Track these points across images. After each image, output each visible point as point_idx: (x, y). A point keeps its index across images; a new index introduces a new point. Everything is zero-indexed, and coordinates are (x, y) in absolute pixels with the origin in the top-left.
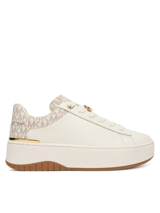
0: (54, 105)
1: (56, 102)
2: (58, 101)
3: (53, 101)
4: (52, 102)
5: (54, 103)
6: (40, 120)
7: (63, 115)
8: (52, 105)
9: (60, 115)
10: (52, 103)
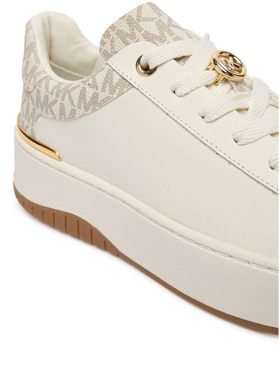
0: (112, 41)
1: (120, 33)
2: (126, 29)
3: (112, 27)
4: (107, 32)
5: (113, 33)
6: (57, 95)
7: (115, 96)
8: (108, 41)
9: (107, 94)
10: (107, 34)
